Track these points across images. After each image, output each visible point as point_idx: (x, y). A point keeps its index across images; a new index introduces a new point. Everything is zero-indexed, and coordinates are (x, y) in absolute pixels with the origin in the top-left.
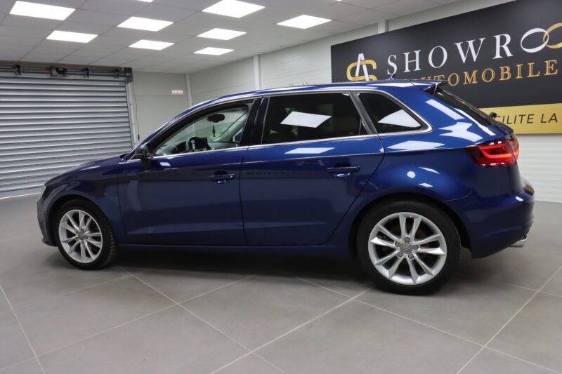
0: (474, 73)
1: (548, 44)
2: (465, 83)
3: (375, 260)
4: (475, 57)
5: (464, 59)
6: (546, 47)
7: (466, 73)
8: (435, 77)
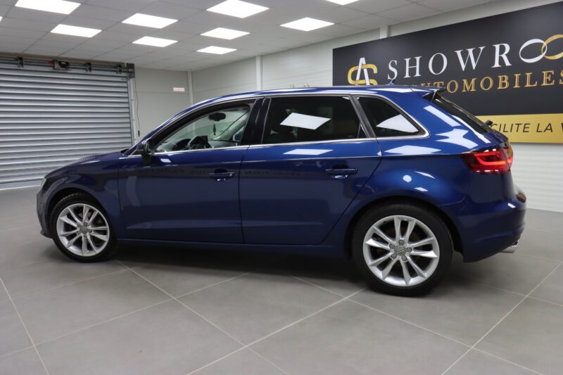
0: (473, 81)
1: (546, 55)
2: (464, 91)
3: (369, 261)
4: (474, 65)
5: (463, 67)
6: (544, 58)
7: (465, 81)
8: (435, 83)
